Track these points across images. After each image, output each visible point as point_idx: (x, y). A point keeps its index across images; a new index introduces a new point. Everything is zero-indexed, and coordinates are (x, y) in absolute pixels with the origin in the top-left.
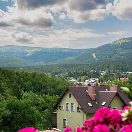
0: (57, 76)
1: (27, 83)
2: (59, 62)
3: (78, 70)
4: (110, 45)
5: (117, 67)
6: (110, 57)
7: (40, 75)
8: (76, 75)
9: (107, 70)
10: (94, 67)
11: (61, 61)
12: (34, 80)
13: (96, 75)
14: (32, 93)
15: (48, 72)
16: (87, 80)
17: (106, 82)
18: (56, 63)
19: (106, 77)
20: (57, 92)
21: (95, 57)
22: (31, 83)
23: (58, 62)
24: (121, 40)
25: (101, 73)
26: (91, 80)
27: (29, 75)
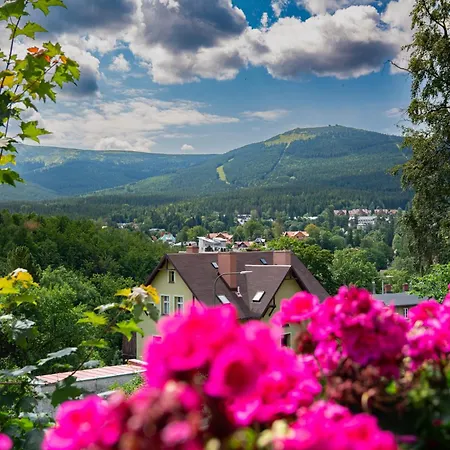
0: (122, 226)
1: (44, 244)
2: (129, 190)
3: (179, 211)
4: (261, 145)
5: (280, 202)
6: (263, 178)
7: (79, 224)
8: (173, 225)
9: (254, 212)
10: (220, 202)
11: (132, 188)
12: (64, 236)
13: (227, 225)
14: (63, 272)
15: (98, 216)
16: (203, 238)
17: (251, 243)
18: (118, 193)
19: (253, 231)
20: (126, 268)
21: (223, 177)
22: (54, 244)
23: (125, 191)
24: (289, 133)
25: (239, 220)
26: (215, 238)
27: (49, 224)
